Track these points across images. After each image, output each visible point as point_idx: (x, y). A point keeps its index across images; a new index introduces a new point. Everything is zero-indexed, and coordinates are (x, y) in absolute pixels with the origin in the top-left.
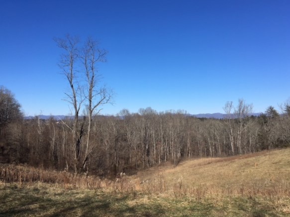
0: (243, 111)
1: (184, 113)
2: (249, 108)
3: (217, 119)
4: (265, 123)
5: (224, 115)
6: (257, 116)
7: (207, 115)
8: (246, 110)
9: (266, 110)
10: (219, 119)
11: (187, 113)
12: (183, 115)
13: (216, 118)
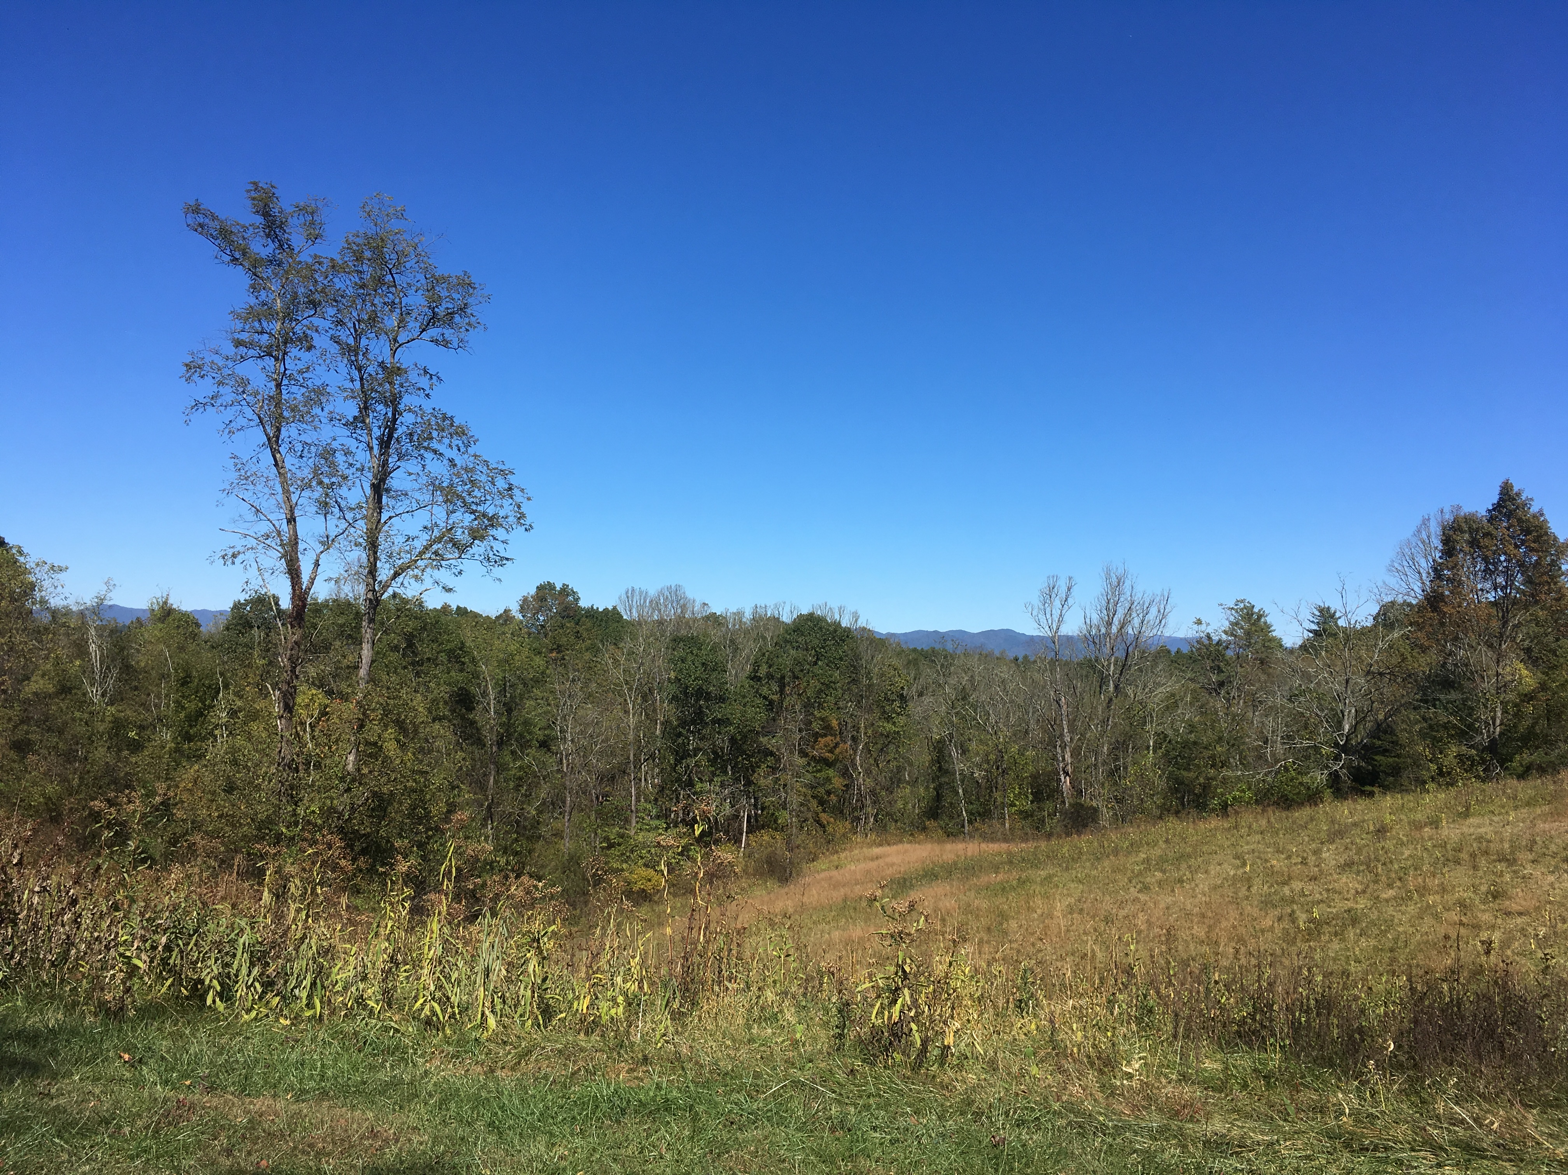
0: (1123, 625)
2: (1153, 611)
5: (1032, 638)
7: (949, 635)
8: (1136, 622)
9: (1226, 625)
10: (1010, 656)
13: (997, 653)
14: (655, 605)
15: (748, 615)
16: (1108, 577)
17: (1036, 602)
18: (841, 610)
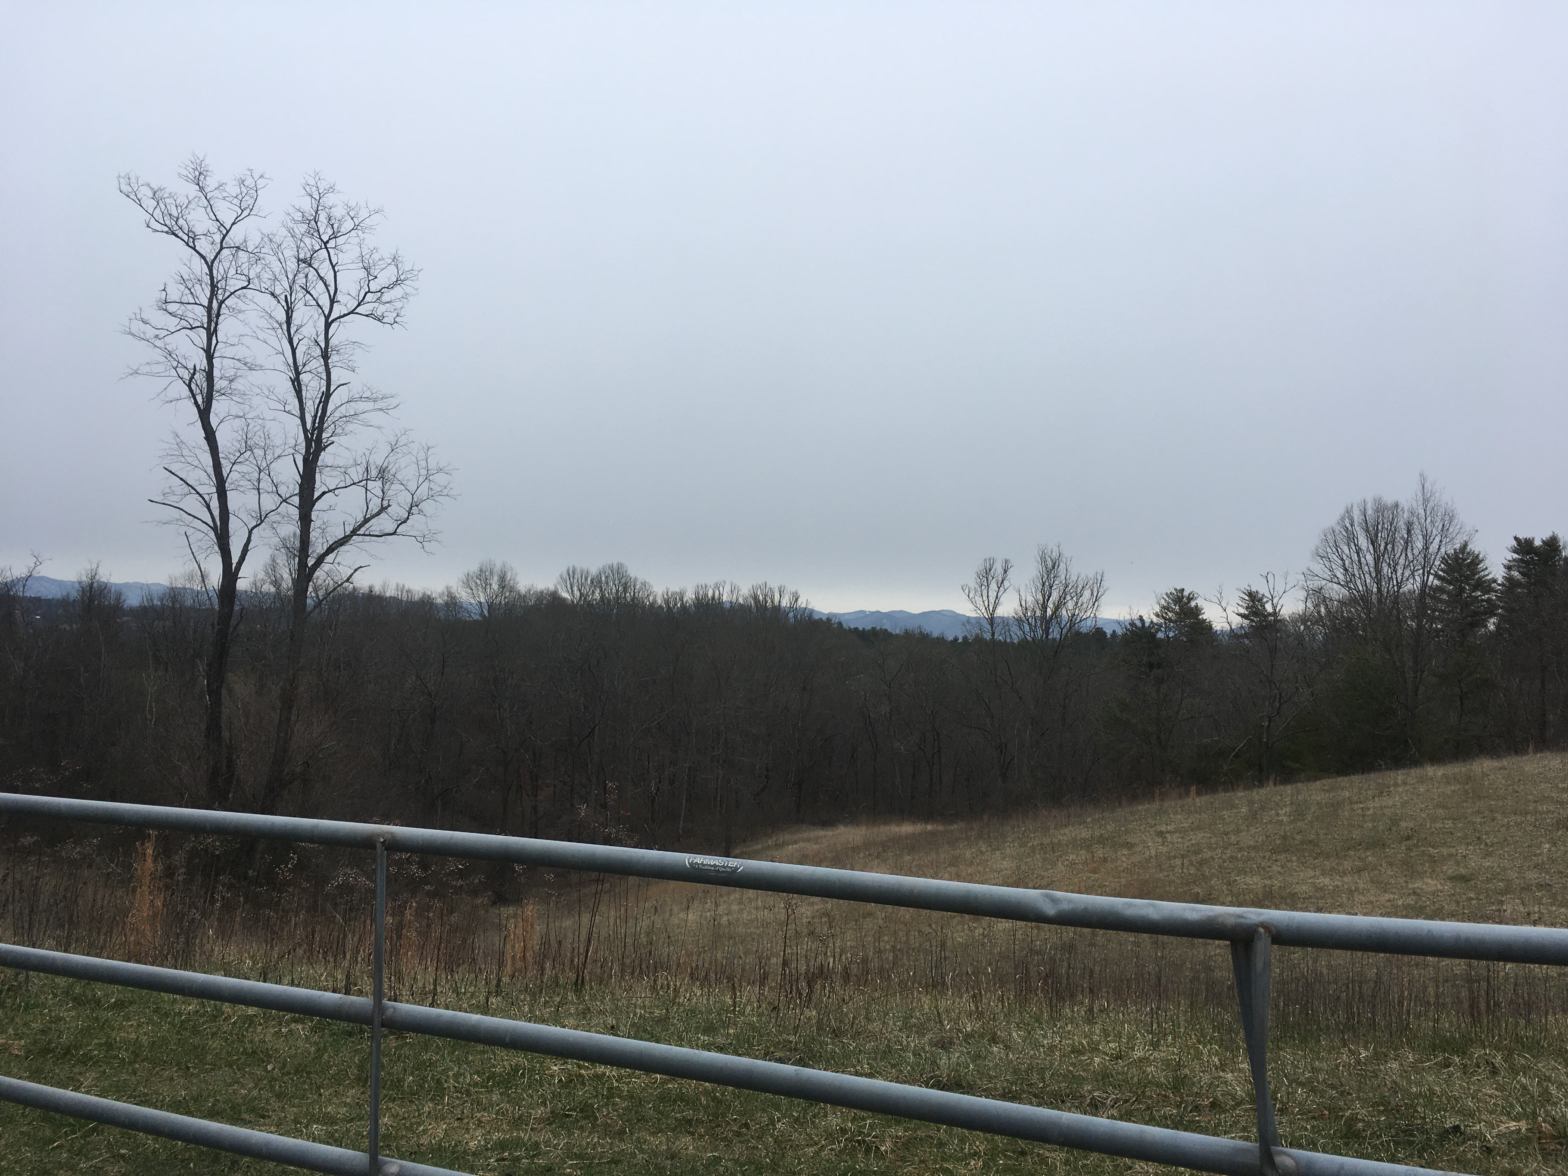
0: (1057, 608)
1: (785, 603)
2: (1087, 593)
3: (940, 641)
4: (1151, 666)
5: (969, 619)
6: (1119, 632)
7: (889, 615)
8: (1070, 605)
9: (1157, 609)
10: (951, 638)
11: (802, 603)
12: (777, 609)
13: (935, 634)
14: (597, 582)
16: (1043, 559)
17: (972, 583)
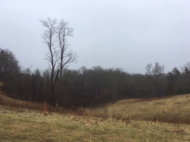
8: (160, 69)
9: (172, 70)
14: (97, 68)
15: (108, 69)
16: (156, 63)
17: (146, 67)
18: (120, 68)
